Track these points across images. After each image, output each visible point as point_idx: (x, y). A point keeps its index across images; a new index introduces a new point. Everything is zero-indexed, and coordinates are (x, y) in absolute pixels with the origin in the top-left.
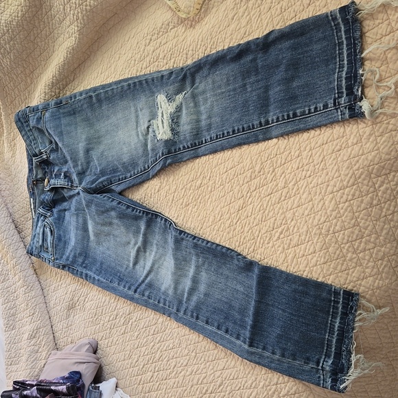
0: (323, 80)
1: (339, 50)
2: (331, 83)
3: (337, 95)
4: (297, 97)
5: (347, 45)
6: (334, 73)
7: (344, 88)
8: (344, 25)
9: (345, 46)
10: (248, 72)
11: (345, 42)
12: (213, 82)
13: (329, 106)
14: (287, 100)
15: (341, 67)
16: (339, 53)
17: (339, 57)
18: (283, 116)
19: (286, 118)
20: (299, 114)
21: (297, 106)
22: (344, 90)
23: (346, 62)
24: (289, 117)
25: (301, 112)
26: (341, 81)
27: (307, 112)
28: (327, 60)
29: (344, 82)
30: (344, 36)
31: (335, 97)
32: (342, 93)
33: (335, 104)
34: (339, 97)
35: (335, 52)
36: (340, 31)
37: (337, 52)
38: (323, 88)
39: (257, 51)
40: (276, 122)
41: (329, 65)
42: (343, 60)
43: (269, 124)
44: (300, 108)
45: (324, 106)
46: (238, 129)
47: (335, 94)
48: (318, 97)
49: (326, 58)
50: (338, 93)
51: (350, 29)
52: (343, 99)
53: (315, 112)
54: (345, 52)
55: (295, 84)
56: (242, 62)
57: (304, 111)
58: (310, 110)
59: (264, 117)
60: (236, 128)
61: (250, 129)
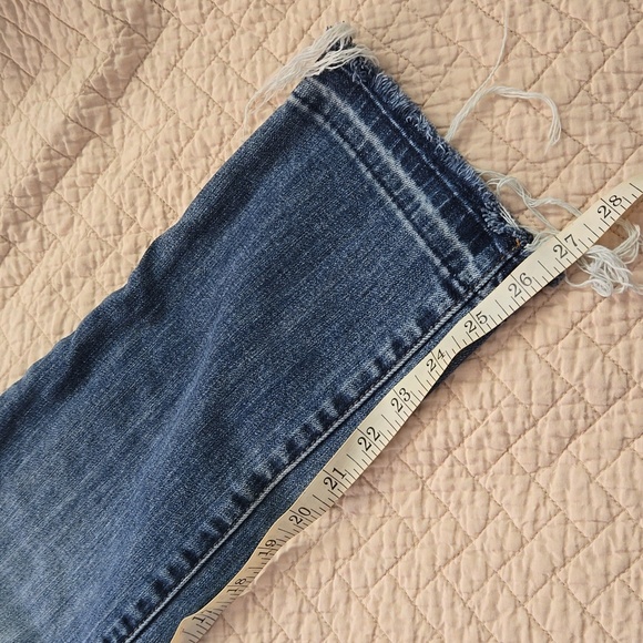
0: (374, 263)
1: (370, 167)
2: (402, 252)
3: (445, 271)
4: (315, 354)
5: (387, 144)
6: (397, 225)
7: (455, 238)
8: (351, 102)
9: (381, 149)
10: (125, 400)
11: (376, 141)
12: (24, 496)
13: (440, 310)
14: (288, 379)
15: (405, 201)
16: (375, 175)
17: (383, 184)
18: (306, 428)
19: (319, 428)
20: (353, 394)
21: (330, 378)
22: (459, 245)
23: (409, 183)
24: (326, 421)
25: (355, 385)
26: (433, 228)
27: (375, 372)
28: (353, 211)
29: (443, 226)
30: (365, 129)
31: (441, 278)
32: (457, 254)
33: (454, 294)
34: (454, 272)
35: (362, 178)
36: (349, 123)
37: (369, 176)
38: (388, 279)
39: (131, 323)
40: (292, 459)
41: (365, 219)
42: (399, 184)
43: (266, 483)
44: (346, 373)
45: (420, 323)
46: (173, 571)
47: (437, 270)
48: (383, 312)
49: (344, 208)
50: (444, 262)
51: (371, 101)
52: (471, 267)
53: (399, 357)
54: (392, 161)
55: (287, 326)
56: (95, 380)
57: (365, 376)
58: (379, 362)
59: (237, 477)
60: (162, 573)
61: (214, 540)
